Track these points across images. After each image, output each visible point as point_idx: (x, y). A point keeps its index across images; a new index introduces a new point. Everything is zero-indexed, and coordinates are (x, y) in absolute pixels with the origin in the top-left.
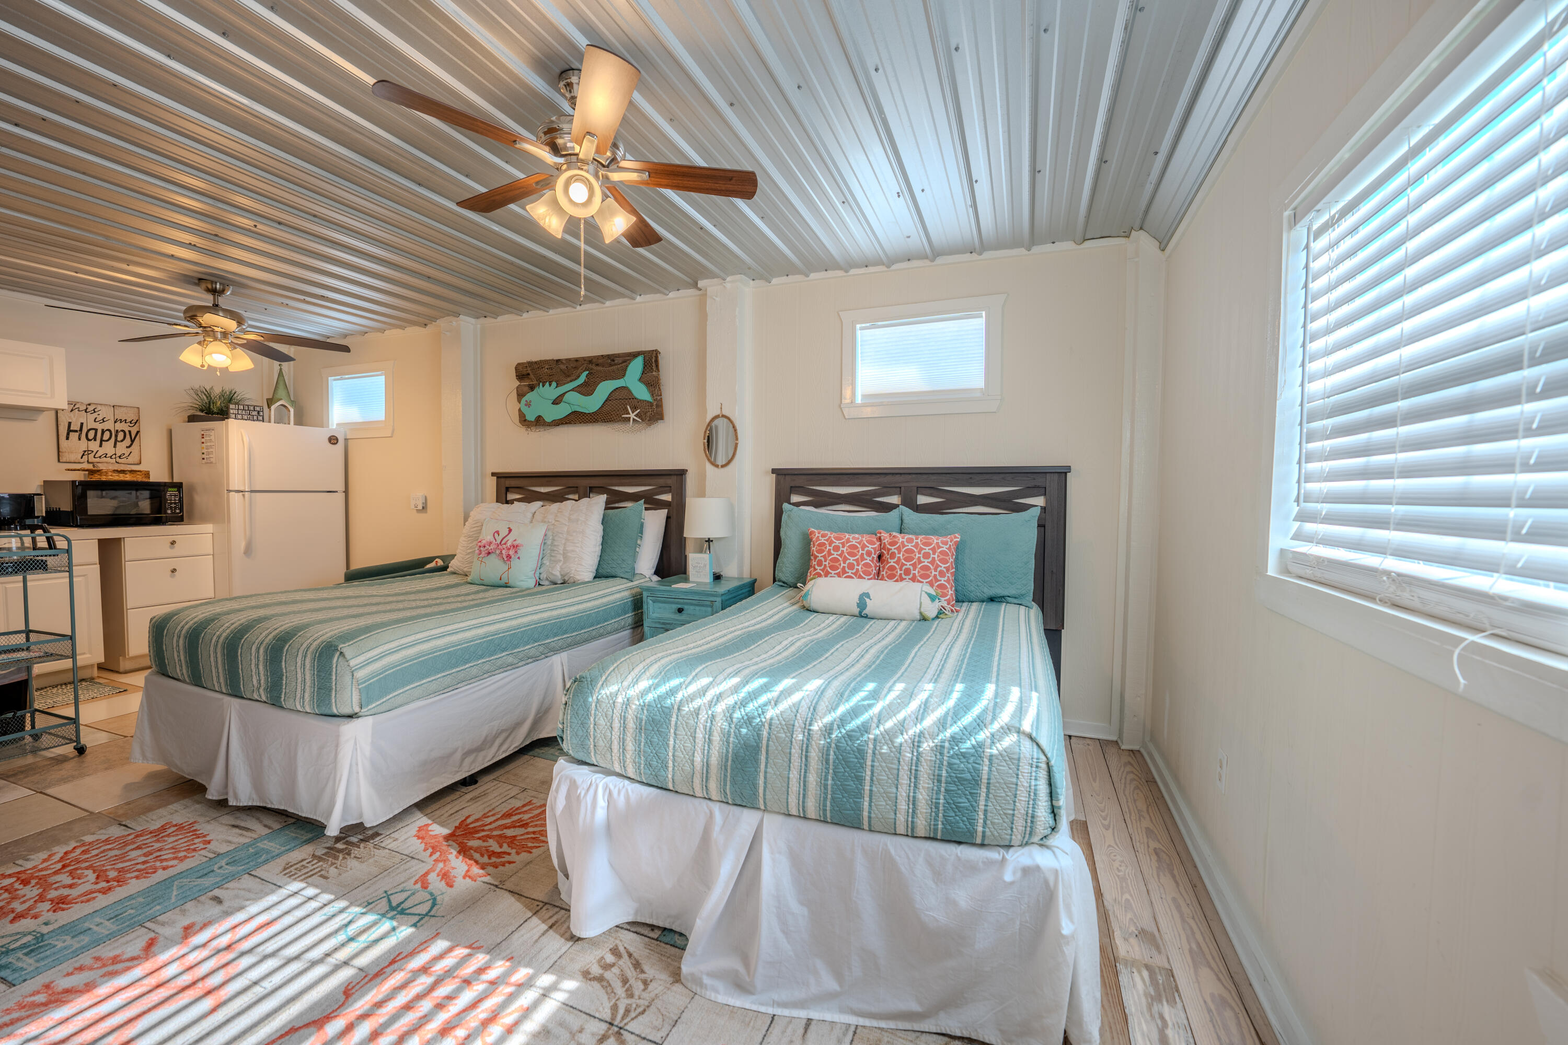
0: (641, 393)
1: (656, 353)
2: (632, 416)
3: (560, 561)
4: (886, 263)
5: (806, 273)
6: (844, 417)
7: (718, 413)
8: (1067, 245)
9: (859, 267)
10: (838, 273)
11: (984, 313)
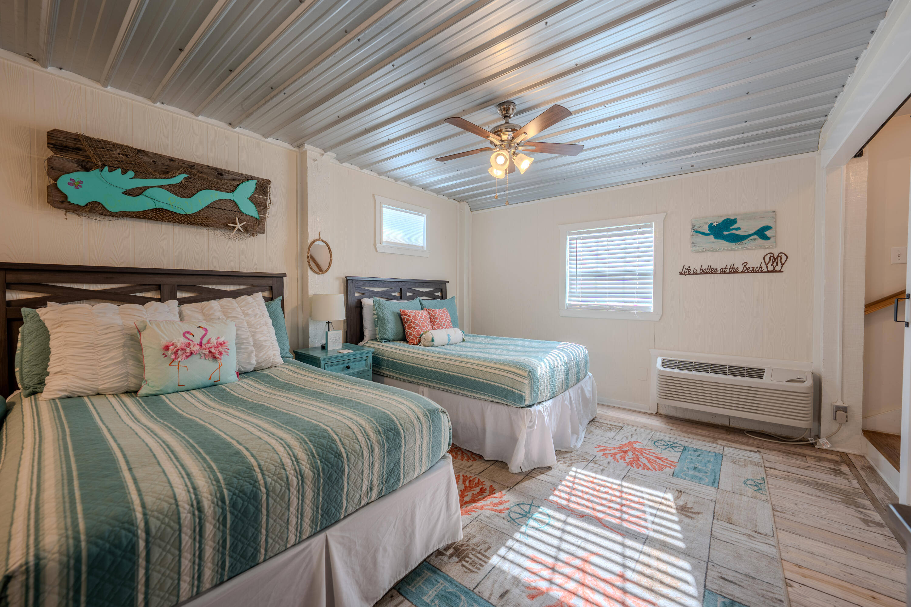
0: (250, 209)
1: (268, 182)
2: (238, 226)
3: (252, 351)
4: (396, 179)
5: (362, 167)
6: (377, 251)
7: (317, 237)
8: (446, 198)
9: (385, 176)
10: (375, 174)
11: (424, 215)
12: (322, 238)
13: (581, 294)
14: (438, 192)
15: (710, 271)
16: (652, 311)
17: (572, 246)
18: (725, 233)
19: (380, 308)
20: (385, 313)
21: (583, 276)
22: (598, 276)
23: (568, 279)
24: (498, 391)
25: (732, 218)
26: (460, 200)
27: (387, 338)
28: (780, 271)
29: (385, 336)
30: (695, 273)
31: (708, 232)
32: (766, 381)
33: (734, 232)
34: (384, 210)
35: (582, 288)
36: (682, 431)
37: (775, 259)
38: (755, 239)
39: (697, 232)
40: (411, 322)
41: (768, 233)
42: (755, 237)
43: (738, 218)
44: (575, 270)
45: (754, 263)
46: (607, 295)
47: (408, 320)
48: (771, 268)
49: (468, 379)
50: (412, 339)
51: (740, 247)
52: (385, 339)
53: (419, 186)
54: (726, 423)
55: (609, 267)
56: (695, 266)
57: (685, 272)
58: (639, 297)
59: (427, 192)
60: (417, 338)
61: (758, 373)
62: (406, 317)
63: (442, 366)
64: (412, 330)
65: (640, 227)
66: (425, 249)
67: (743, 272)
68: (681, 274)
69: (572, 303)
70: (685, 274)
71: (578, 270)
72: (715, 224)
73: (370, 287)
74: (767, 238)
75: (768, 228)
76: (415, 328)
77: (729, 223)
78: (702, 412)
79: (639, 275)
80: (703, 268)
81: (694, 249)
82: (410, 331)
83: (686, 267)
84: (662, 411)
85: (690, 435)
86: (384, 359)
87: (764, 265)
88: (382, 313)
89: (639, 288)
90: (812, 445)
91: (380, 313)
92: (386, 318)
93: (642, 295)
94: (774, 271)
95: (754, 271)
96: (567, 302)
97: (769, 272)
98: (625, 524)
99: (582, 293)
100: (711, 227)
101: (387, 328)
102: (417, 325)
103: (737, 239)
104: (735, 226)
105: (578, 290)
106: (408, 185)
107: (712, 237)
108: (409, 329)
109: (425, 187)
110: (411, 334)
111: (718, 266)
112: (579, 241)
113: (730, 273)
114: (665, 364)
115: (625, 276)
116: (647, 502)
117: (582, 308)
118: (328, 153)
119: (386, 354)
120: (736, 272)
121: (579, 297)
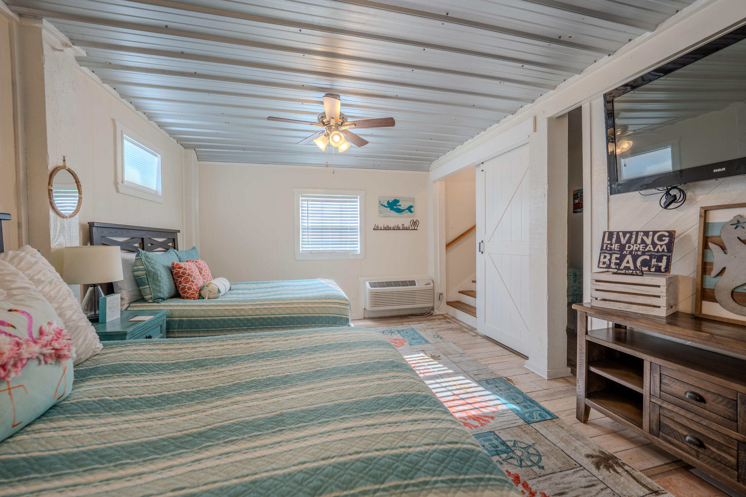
4: (138, 108)
5: (105, 80)
6: (118, 191)
7: (61, 163)
8: (175, 141)
9: (128, 101)
10: (117, 95)
11: (159, 156)
12: (69, 165)
13: (311, 243)
14: (171, 134)
15: (387, 228)
16: (359, 253)
17: (304, 205)
18: (395, 207)
19: (149, 262)
20: (156, 267)
21: (312, 229)
22: (323, 229)
23: (301, 231)
24: (328, 320)
25: (398, 199)
26: (186, 147)
27: (162, 296)
28: (417, 230)
29: (159, 295)
30: (381, 229)
31: (387, 206)
32: (418, 286)
33: (398, 207)
34: (125, 142)
35: (312, 238)
36: (386, 324)
37: (415, 223)
38: (407, 212)
39: (382, 205)
40: (189, 275)
41: (412, 209)
42: (407, 211)
43: (400, 199)
44: (307, 224)
45: (407, 225)
46: (330, 243)
47: (184, 273)
48: (413, 228)
49: (299, 317)
50: (193, 294)
51: (401, 215)
52: (162, 299)
53: (156, 122)
54: (396, 313)
55: (331, 223)
56: (381, 225)
57: (376, 229)
58: (351, 244)
59: (162, 130)
60: (196, 291)
61: (412, 283)
62: (182, 270)
63: (265, 312)
64: (191, 284)
65: (351, 198)
66: (160, 194)
67: (402, 229)
68: (374, 229)
69: (304, 249)
70: (376, 230)
71: (309, 224)
72: (390, 201)
73: (112, 236)
74: (411, 212)
75: (411, 207)
76: (193, 282)
77: (396, 202)
78: (386, 310)
79: (350, 229)
80: (385, 226)
81: (381, 215)
82: (188, 285)
83: (376, 225)
84: (366, 316)
85: (391, 325)
86: (174, 321)
87: (410, 226)
88: (153, 268)
89: (351, 238)
90: (432, 315)
91: (150, 268)
92: (159, 273)
93: (353, 243)
94: (414, 229)
95: (407, 229)
96: (301, 249)
97: (412, 230)
98: (427, 375)
99: (312, 241)
100: (388, 202)
101: (161, 284)
102: (194, 278)
103: (399, 211)
104: (399, 204)
105: (309, 240)
106: (146, 118)
107: (389, 208)
108: (187, 283)
109: (161, 125)
110: (190, 289)
111: (392, 226)
112: (309, 203)
113: (397, 229)
114: (373, 285)
115: (341, 230)
116: (420, 361)
117: (311, 253)
118: (76, 47)
119: (177, 314)
120: (399, 229)
121: (309, 245)
